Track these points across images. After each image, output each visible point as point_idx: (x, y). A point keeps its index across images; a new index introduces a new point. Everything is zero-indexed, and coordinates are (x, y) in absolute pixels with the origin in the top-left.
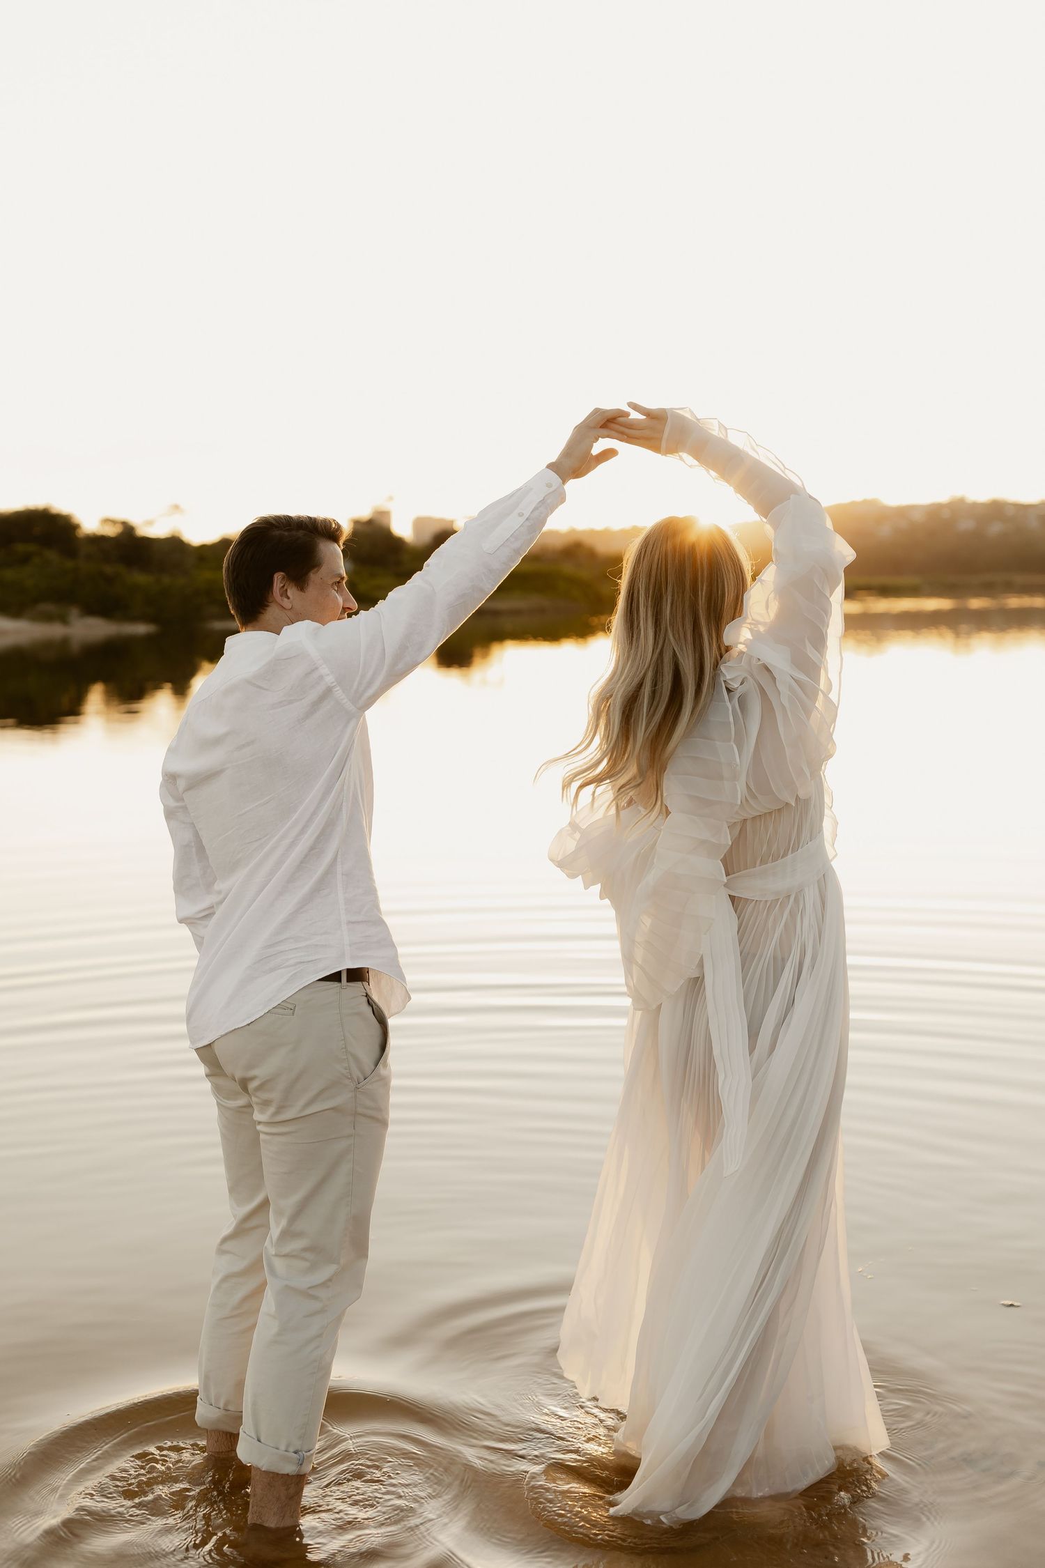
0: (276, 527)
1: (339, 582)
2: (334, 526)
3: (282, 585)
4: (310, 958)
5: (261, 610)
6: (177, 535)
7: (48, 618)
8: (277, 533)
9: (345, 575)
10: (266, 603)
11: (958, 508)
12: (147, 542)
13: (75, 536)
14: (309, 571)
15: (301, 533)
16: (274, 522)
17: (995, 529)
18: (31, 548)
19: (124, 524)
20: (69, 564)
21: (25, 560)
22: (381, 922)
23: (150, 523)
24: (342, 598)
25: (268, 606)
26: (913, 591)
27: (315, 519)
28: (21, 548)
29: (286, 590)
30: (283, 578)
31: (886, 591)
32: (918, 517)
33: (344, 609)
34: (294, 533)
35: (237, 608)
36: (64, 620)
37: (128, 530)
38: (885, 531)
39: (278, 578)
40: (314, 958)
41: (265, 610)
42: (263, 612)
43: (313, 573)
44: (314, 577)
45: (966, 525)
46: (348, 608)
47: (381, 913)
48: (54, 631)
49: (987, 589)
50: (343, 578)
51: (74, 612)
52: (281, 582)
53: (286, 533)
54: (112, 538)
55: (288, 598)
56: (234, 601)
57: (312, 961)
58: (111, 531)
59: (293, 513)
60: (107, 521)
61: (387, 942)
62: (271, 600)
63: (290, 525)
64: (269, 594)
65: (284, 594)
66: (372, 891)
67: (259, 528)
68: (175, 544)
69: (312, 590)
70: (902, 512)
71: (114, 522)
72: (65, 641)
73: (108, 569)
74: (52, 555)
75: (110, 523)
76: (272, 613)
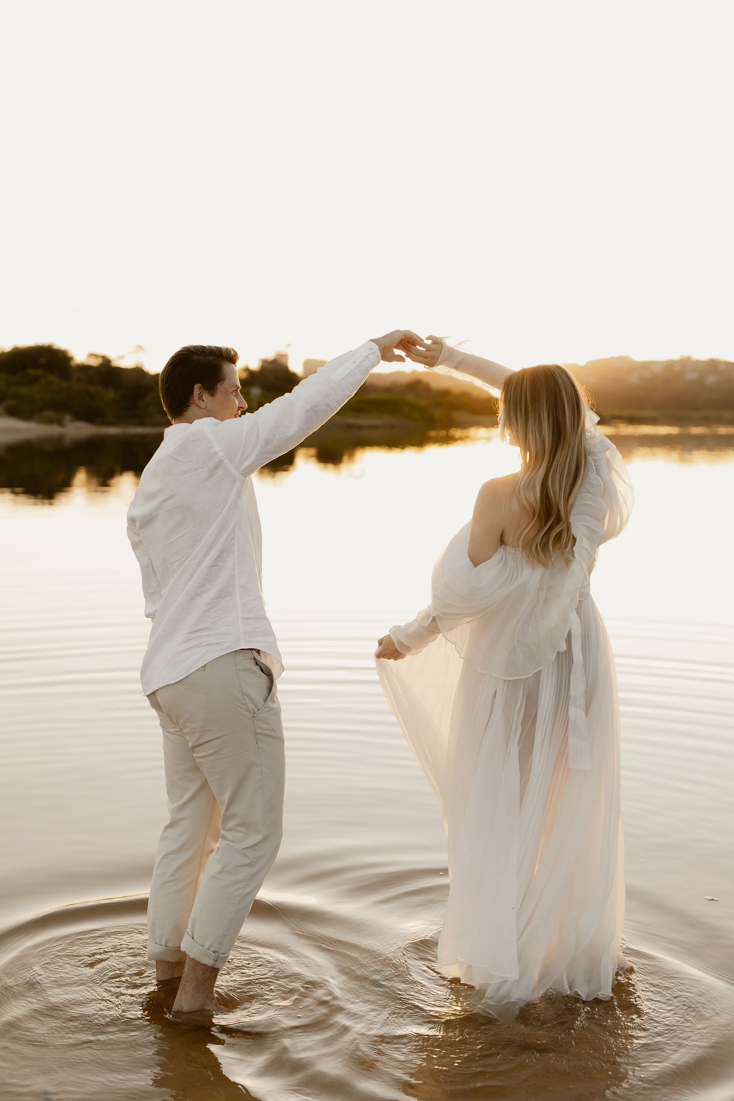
0: (195, 353)
1: (236, 390)
2: (232, 352)
3: (199, 392)
4: (218, 641)
5: (185, 409)
6: (140, 366)
7: (50, 421)
8: (196, 357)
9: (240, 386)
10: (188, 404)
11: (686, 363)
12: (119, 370)
13: (70, 366)
14: (218, 383)
15: (211, 358)
16: (192, 349)
17: (712, 379)
18: (40, 372)
19: (104, 357)
20: (65, 384)
21: (35, 380)
22: (265, 619)
23: (121, 357)
24: (238, 401)
25: (189, 406)
26: (653, 421)
27: (221, 348)
28: (31, 372)
29: (202, 395)
30: (200, 387)
31: (633, 421)
32: (657, 369)
33: (239, 408)
34: (207, 357)
35: (169, 407)
36: (60, 423)
37: (106, 362)
38: (634, 379)
39: (197, 388)
40: (220, 641)
41: (188, 409)
42: (187, 410)
43: (220, 385)
44: (221, 387)
45: (691, 376)
46: (242, 408)
47: (265, 613)
48: (53, 430)
49: (705, 421)
50: (238, 388)
51: (68, 417)
52: (199, 391)
53: (202, 358)
54: (95, 367)
55: (203, 401)
56: (167, 402)
57: (219, 643)
58: (95, 362)
59: (205, 343)
60: (92, 355)
61: (269, 632)
62: (191, 402)
63: (204, 353)
64: (190, 398)
65: (201, 398)
66: (259, 599)
67: (185, 354)
68: (138, 372)
69: (219, 396)
70: (646, 365)
71: (96, 356)
72: (61, 438)
73: (92, 389)
74: (53, 378)
75: (94, 357)
76: (192, 410)
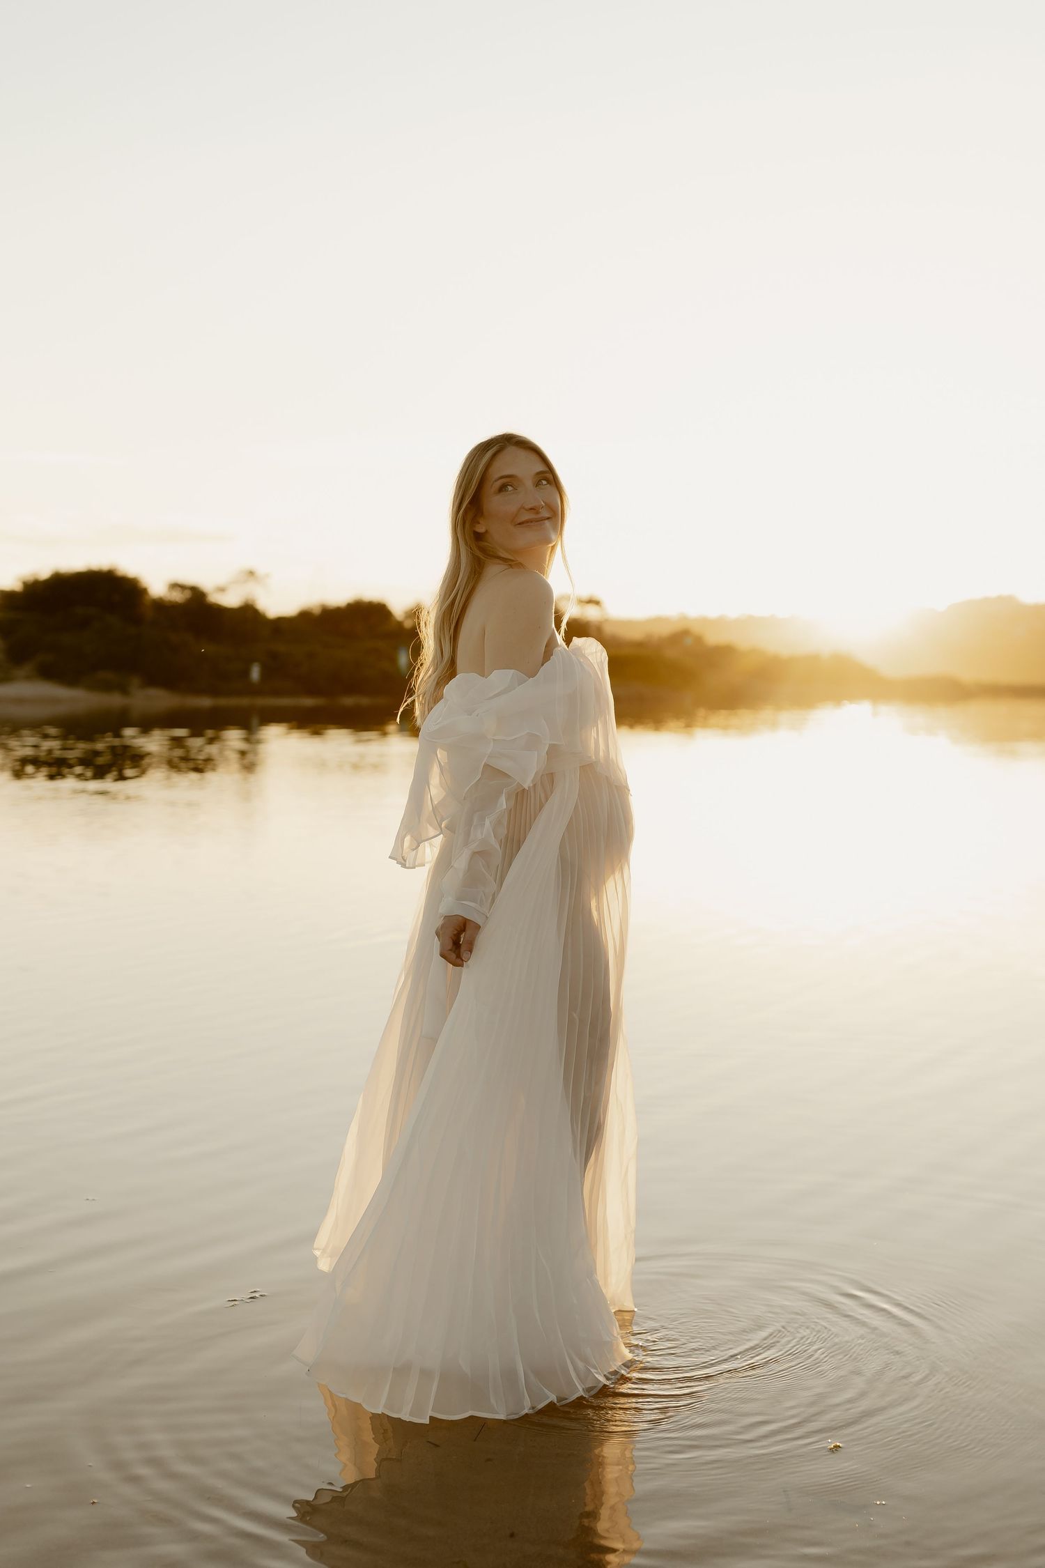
6: (250, 603)
7: (107, 687)
12: (219, 611)
13: (141, 601)
18: (92, 611)
19: (194, 589)
20: (132, 632)
21: (84, 624)
23: (222, 590)
28: (80, 611)
36: (124, 690)
37: (197, 595)
48: (112, 701)
51: (135, 681)
54: (181, 604)
58: (178, 597)
60: (175, 586)
68: (248, 612)
71: (182, 587)
73: (174, 638)
74: (113, 620)
75: (179, 589)
